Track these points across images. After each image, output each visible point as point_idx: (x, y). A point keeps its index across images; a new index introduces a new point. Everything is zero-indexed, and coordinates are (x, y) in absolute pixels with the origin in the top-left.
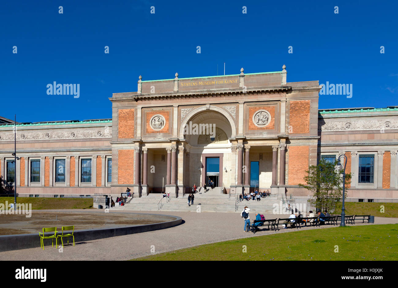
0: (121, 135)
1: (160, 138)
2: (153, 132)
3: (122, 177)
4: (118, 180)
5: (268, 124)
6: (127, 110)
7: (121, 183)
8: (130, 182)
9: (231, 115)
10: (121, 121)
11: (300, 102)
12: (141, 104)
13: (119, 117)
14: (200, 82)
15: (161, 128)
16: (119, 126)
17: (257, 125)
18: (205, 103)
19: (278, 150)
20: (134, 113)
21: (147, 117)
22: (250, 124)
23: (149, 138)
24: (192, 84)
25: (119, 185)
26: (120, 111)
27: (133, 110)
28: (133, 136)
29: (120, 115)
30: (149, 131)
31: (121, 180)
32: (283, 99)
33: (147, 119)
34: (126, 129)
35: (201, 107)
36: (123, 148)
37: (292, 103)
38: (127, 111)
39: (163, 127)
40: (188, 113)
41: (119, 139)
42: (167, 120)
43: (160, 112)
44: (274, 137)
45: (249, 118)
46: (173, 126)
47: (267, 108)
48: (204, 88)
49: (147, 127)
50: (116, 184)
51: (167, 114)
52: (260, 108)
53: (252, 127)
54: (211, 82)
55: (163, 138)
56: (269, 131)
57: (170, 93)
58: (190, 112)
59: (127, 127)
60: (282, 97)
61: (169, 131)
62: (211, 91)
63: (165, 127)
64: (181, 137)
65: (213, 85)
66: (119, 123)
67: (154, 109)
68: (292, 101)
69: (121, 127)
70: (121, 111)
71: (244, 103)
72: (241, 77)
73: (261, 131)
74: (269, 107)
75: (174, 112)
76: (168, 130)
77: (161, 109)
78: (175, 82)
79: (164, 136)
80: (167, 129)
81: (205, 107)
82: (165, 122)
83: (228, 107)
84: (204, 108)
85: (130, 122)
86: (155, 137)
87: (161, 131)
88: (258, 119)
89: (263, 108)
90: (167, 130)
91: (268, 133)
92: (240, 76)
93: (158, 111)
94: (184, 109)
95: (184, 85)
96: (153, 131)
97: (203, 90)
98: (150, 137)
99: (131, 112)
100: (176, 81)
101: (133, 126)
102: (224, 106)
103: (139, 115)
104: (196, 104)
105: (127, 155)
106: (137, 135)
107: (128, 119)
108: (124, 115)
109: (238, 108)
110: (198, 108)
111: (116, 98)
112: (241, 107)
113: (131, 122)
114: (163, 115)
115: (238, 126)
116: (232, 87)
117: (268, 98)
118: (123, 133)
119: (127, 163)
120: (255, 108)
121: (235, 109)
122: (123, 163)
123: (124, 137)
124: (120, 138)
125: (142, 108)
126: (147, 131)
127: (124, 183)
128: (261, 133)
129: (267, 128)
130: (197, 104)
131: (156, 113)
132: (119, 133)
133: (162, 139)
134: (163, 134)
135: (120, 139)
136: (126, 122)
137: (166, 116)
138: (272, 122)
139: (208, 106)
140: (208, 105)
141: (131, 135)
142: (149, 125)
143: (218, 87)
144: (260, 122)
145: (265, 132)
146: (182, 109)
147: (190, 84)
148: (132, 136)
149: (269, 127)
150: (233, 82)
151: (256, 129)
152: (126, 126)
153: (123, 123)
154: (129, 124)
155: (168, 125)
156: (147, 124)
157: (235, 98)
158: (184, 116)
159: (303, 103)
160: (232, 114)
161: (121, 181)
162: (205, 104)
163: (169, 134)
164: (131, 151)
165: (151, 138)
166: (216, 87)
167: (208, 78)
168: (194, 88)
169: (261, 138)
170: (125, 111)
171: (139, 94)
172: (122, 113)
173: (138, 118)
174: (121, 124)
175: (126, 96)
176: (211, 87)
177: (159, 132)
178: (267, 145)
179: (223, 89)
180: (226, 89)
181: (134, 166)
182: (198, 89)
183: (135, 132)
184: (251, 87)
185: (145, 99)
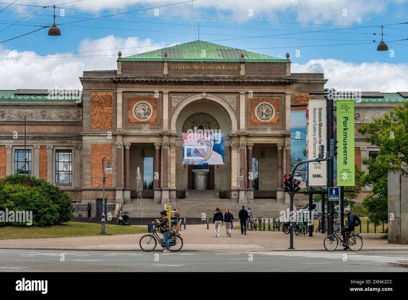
0: (95, 125)
1: (146, 130)
2: (138, 123)
3: (96, 178)
4: (92, 182)
5: (272, 118)
6: (104, 94)
7: (95, 186)
8: (107, 184)
9: (230, 106)
10: (94, 107)
11: (306, 95)
12: (121, 88)
13: (92, 102)
14: (195, 66)
15: (147, 118)
16: (92, 113)
17: (260, 120)
18: (200, 91)
19: (283, 149)
20: (111, 97)
21: (129, 104)
22: (252, 118)
23: (132, 130)
24: (185, 67)
25: (92, 188)
26: (93, 94)
27: (111, 94)
28: (111, 126)
29: (94, 99)
30: (132, 121)
31: (95, 182)
32: (288, 91)
33: (129, 107)
34: (102, 118)
35: (196, 96)
36: (98, 141)
37: (296, 96)
38: (102, 94)
39: (149, 117)
40: (181, 102)
41: (92, 130)
42: (155, 108)
43: (145, 99)
44: (279, 134)
45: (252, 111)
46: (162, 116)
47: (271, 100)
48: (200, 74)
49: (129, 116)
50: (88, 187)
51: (154, 101)
52: (263, 100)
53: (255, 121)
54: (207, 67)
55: (150, 130)
56: (273, 126)
57: (160, 78)
58: (183, 100)
59: (102, 115)
60: (286, 89)
61: (158, 122)
62: (208, 78)
63: (152, 117)
64: (173, 131)
65: (210, 70)
66: (93, 110)
67: (138, 94)
68: (297, 94)
69: (95, 114)
70: (95, 95)
71: (245, 94)
72: (241, 64)
73: (265, 126)
74: (273, 100)
75: (164, 99)
76: (156, 120)
77: (147, 95)
79: (151, 129)
80: (154, 119)
81: (202, 96)
82: (152, 111)
83: (227, 97)
84: (199, 97)
85: (107, 109)
86: (140, 129)
87: (147, 121)
88: (261, 112)
89: (267, 101)
90: (154, 121)
91: (273, 129)
93: (143, 97)
94: (175, 97)
95: (175, 68)
96: (136, 121)
97: (199, 75)
98: (134, 128)
99: (108, 96)
100: (165, 62)
101: (111, 114)
102: (222, 96)
103: (120, 100)
104: (190, 91)
105: (103, 149)
106: (116, 126)
107: (104, 105)
108: (98, 99)
109: (239, 98)
110: (193, 96)
111: (89, 78)
112: (243, 99)
113: (107, 108)
114: (149, 102)
115: (239, 120)
116: (232, 74)
117: (271, 89)
118: (98, 122)
120: (258, 100)
121: (235, 99)
122: (98, 161)
123: (100, 127)
124: (94, 128)
125: (123, 92)
126: (129, 121)
127: (99, 186)
128: (265, 129)
129: (271, 123)
130: (192, 91)
132: (92, 122)
133: (149, 132)
134: (150, 126)
135: (94, 130)
136: (101, 109)
137: (154, 104)
138: (276, 116)
139: (204, 95)
140: (204, 93)
141: (108, 124)
142: (132, 113)
143: (216, 74)
144: (264, 117)
145: (269, 128)
146: (173, 97)
147: (183, 67)
148: (110, 127)
149: (274, 122)
150: (232, 68)
151: (259, 124)
152: (101, 113)
153: (98, 109)
154: (105, 111)
155: (156, 114)
156: (129, 112)
157: (235, 87)
158: (176, 105)
159: (308, 97)
160: (232, 105)
161: (95, 184)
162: (201, 93)
163: (157, 126)
164: (108, 145)
165: (135, 130)
166: (213, 74)
167: (204, 62)
168: (189, 72)
169: (265, 134)
170: (100, 94)
171: (119, 75)
172: (97, 97)
173: (118, 105)
174: (95, 111)
175: (101, 76)
176: (207, 72)
177: (145, 123)
178: (272, 142)
179: (221, 76)
180: (224, 75)
181: (112, 164)
182: (192, 74)
183: (113, 121)
184: (253, 76)
185: (129, 82)
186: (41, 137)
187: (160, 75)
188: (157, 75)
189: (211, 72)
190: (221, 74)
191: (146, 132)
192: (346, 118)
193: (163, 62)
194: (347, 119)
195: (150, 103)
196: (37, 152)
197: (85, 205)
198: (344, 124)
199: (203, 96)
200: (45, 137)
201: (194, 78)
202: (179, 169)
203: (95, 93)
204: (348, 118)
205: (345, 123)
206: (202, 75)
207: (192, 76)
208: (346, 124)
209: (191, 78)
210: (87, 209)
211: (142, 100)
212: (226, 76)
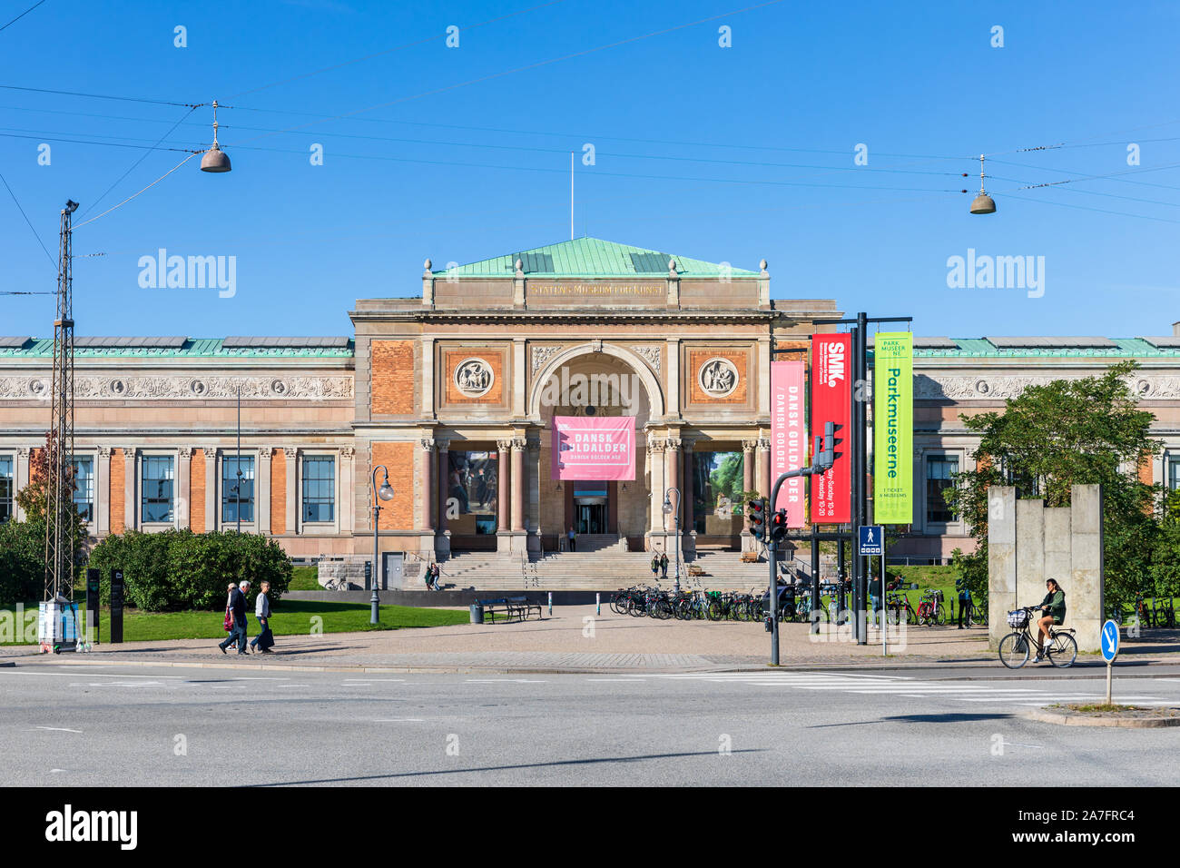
0: (380, 406)
1: (481, 415)
2: (464, 401)
7: (381, 527)
8: (404, 524)
9: (649, 368)
10: (379, 371)
11: (800, 344)
12: (432, 331)
13: (373, 360)
14: (578, 287)
16: (374, 383)
18: (589, 337)
19: (754, 451)
20: (412, 350)
21: (448, 364)
22: (692, 389)
23: (453, 415)
24: (558, 289)
26: (375, 344)
27: (410, 343)
28: (412, 408)
29: (377, 354)
30: (453, 398)
31: (380, 519)
32: (764, 336)
33: (447, 369)
34: (393, 392)
35: (580, 346)
36: (386, 439)
37: (781, 345)
38: (394, 345)
40: (550, 359)
41: (374, 415)
42: (497, 372)
43: (479, 354)
44: (747, 422)
45: (692, 376)
46: (513, 387)
47: (731, 355)
48: (587, 302)
49: (448, 388)
50: (367, 529)
51: (495, 357)
52: (714, 354)
53: (698, 396)
54: (602, 289)
55: (489, 416)
56: (734, 406)
57: (509, 312)
58: (555, 356)
59: (394, 385)
60: (761, 331)
61: (504, 399)
62: (605, 311)
64: (535, 416)
65: (608, 295)
66: (375, 376)
67: (466, 344)
68: (782, 342)
69: (378, 384)
70: (379, 346)
71: (679, 342)
72: (671, 282)
73: (717, 407)
74: (734, 354)
75: (516, 354)
76: (500, 396)
77: (483, 344)
78: (517, 282)
79: (490, 412)
80: (498, 393)
81: (592, 346)
83: (642, 348)
84: (588, 349)
85: (402, 374)
86: (468, 413)
87: (483, 398)
88: (710, 378)
89: (722, 355)
90: (498, 397)
91: (734, 413)
92: (669, 280)
93: (475, 350)
94: (540, 349)
95: (539, 290)
96: (462, 398)
97: (586, 306)
98: (457, 412)
99: (405, 348)
100: (520, 280)
101: (412, 384)
102: (633, 346)
103: (427, 357)
104: (568, 337)
105: (395, 454)
106: (421, 407)
107: (397, 367)
108: (386, 354)
109: (665, 350)
110: (574, 348)
111: (368, 313)
112: (673, 351)
113: (404, 372)
114: (487, 360)
115: (666, 393)
116: (651, 302)
117: (730, 331)
118: (386, 399)
119: (397, 477)
120: (704, 354)
121: (659, 353)
123: (388, 410)
124: (377, 412)
125: (435, 340)
126: (447, 398)
127: (387, 528)
128: (718, 411)
129: (730, 400)
130: (572, 337)
131: (471, 354)
132: (373, 399)
133: (487, 421)
134: (488, 407)
135: (378, 416)
136: (391, 373)
137: (495, 362)
138: (740, 386)
139: (597, 344)
140: (597, 341)
141: (404, 405)
142: (453, 382)
143: (619, 302)
144: (716, 386)
145: (726, 409)
146: (535, 348)
147: (553, 292)
148: (410, 409)
149: (736, 397)
150: (652, 290)
151: (707, 402)
152: (392, 383)
153: (385, 375)
154: (401, 378)
155: (501, 385)
156: (448, 380)
157: (658, 327)
158: (540, 365)
160: (652, 365)
161: (380, 523)
162: (590, 340)
163: (502, 406)
164: (405, 446)
165: (458, 415)
166: (615, 302)
167: (595, 279)
168: (564, 299)
169: (718, 422)
170: (389, 344)
171: (427, 306)
172: (382, 350)
173: (424, 366)
174: (379, 378)
175: (390, 308)
176: (601, 298)
177: (479, 401)
178: (732, 439)
179: (630, 307)
180: (637, 306)
181: (414, 483)
182: (572, 302)
183: (415, 397)
184: (693, 306)
185: (445, 321)
186: (274, 431)
187: (509, 305)
188: (503, 306)
189: (611, 299)
190: (629, 302)
191: (482, 420)
192: (894, 370)
193: (515, 279)
194: (897, 373)
195: (489, 361)
196: (266, 461)
197: (359, 566)
198: (890, 384)
199: (594, 347)
200: (282, 431)
201: (577, 311)
202: (547, 493)
203: (379, 343)
204: (899, 370)
205: (892, 383)
206: (592, 306)
207: (571, 307)
208: (895, 384)
209: (571, 312)
210: (364, 574)
211: (472, 355)
212: (641, 307)
